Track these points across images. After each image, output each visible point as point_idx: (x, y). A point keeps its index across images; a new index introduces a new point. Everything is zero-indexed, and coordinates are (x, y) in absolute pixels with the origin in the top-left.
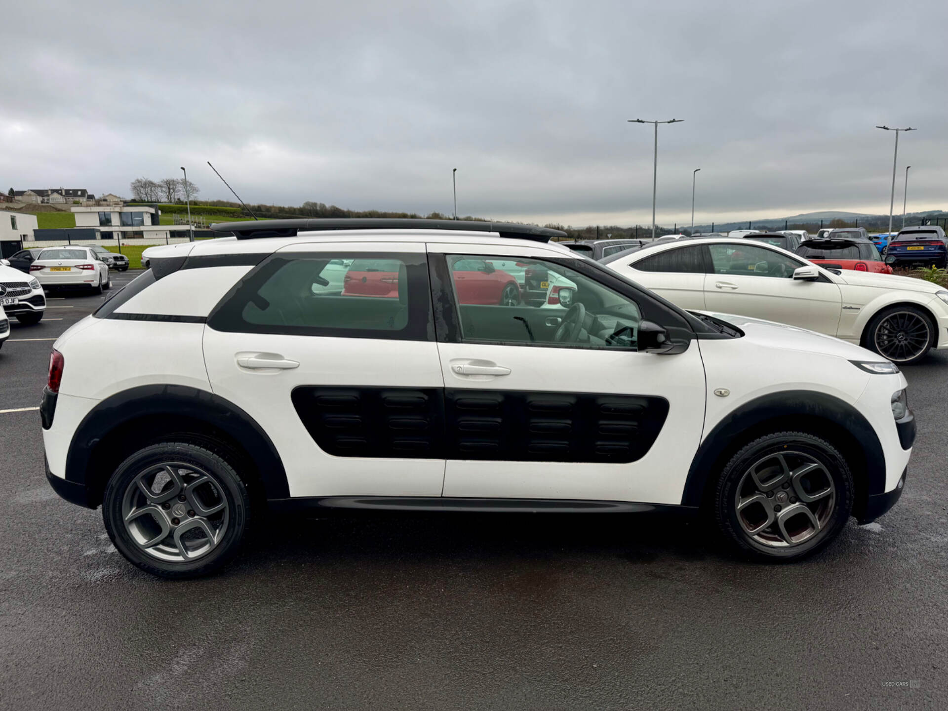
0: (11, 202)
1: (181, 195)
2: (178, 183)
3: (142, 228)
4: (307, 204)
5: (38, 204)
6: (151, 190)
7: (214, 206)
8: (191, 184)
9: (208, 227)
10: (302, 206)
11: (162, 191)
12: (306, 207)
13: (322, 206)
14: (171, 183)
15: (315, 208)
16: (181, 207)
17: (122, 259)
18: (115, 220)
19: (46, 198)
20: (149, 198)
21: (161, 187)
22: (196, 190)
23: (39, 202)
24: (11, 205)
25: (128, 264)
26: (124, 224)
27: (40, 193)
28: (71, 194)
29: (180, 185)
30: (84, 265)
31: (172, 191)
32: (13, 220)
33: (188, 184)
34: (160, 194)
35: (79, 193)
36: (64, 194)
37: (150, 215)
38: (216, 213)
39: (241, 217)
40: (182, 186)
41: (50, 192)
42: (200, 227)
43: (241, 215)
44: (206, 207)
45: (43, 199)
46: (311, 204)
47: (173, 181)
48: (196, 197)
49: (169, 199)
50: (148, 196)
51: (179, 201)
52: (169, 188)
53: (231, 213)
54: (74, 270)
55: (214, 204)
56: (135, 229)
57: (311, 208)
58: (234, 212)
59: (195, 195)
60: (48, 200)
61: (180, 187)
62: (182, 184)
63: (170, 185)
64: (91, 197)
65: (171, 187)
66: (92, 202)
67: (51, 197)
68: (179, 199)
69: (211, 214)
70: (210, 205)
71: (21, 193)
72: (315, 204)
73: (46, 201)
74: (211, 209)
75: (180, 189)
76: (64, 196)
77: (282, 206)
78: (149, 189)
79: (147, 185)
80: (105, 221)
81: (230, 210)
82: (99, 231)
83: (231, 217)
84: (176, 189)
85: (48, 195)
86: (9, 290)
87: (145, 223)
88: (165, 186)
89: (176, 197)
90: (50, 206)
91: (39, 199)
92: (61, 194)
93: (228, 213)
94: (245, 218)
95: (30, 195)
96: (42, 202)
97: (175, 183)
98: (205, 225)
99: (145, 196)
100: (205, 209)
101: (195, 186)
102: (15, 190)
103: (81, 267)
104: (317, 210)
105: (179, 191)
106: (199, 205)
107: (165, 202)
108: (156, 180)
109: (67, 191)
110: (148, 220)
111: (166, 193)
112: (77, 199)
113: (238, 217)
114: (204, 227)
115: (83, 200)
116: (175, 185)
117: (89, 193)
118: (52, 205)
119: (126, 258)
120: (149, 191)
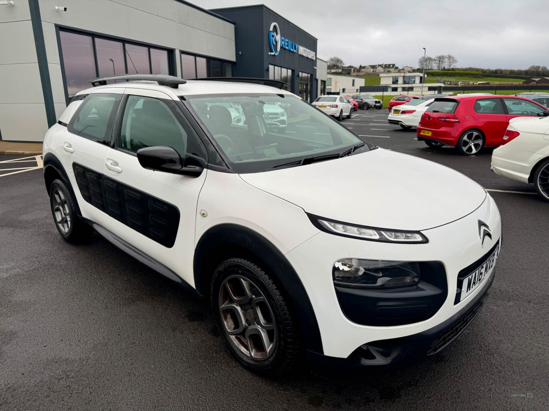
0: (359, 72)
1: (446, 65)
2: (445, 58)
3: (413, 85)
4: (532, 67)
5: (371, 72)
6: (429, 63)
7: (464, 71)
8: (453, 58)
9: (456, 84)
10: (527, 69)
11: (435, 63)
12: (531, 69)
13: (544, 68)
14: (442, 58)
15: (537, 70)
16: (444, 72)
17: (379, 102)
18: (401, 81)
19: (375, 69)
20: (427, 68)
21: (435, 60)
22: (455, 61)
23: (372, 71)
24: (359, 74)
25: (382, 105)
26: (405, 83)
27: (373, 67)
28: (387, 67)
29: (447, 59)
30: (333, 105)
31: (441, 62)
32: (353, 81)
33: (452, 58)
34: (434, 65)
35: (391, 66)
36: (384, 67)
37: (419, 78)
38: (465, 75)
39: (480, 78)
40: (448, 59)
41: (377, 66)
42: (450, 84)
43: (481, 76)
44: (459, 72)
45: (374, 70)
46: (535, 67)
47: (443, 56)
48: (454, 66)
49: (438, 67)
50: (427, 66)
51: (444, 69)
52: (440, 61)
53: (475, 75)
54: (328, 107)
55: (466, 70)
56: (410, 86)
57: (535, 70)
58: (477, 75)
59: (454, 64)
60: (376, 70)
61: (446, 60)
62: (448, 58)
63: (441, 59)
64: (397, 68)
65: (441, 60)
66: (397, 70)
67: (377, 69)
68: (444, 68)
69: (462, 76)
70: (462, 71)
71: (364, 67)
72: (539, 67)
73: (375, 71)
74: (462, 73)
75: (446, 61)
76: (384, 68)
77: (513, 69)
78: (428, 62)
79: (428, 60)
80: (395, 82)
81: (475, 73)
82: (390, 87)
83: (474, 78)
84: (444, 62)
85: (376, 68)
86: (270, 116)
87: (416, 82)
88: (438, 59)
89: (443, 66)
90: (376, 74)
91: (372, 70)
92: (382, 67)
93: (473, 75)
94: (483, 78)
95: (368, 68)
96: (373, 72)
97: (444, 57)
98: (454, 83)
99: (425, 66)
100: (458, 73)
101: (455, 59)
102: (362, 66)
103: (331, 106)
104: (539, 71)
105: (445, 62)
106: (455, 71)
107: (435, 70)
108: (433, 57)
109: (386, 65)
110: (418, 80)
111: (437, 64)
112: (389, 69)
113: (478, 78)
114: (453, 84)
115: (392, 70)
116: (444, 59)
117: (396, 66)
118: (377, 73)
119: (382, 102)
120: (428, 63)
